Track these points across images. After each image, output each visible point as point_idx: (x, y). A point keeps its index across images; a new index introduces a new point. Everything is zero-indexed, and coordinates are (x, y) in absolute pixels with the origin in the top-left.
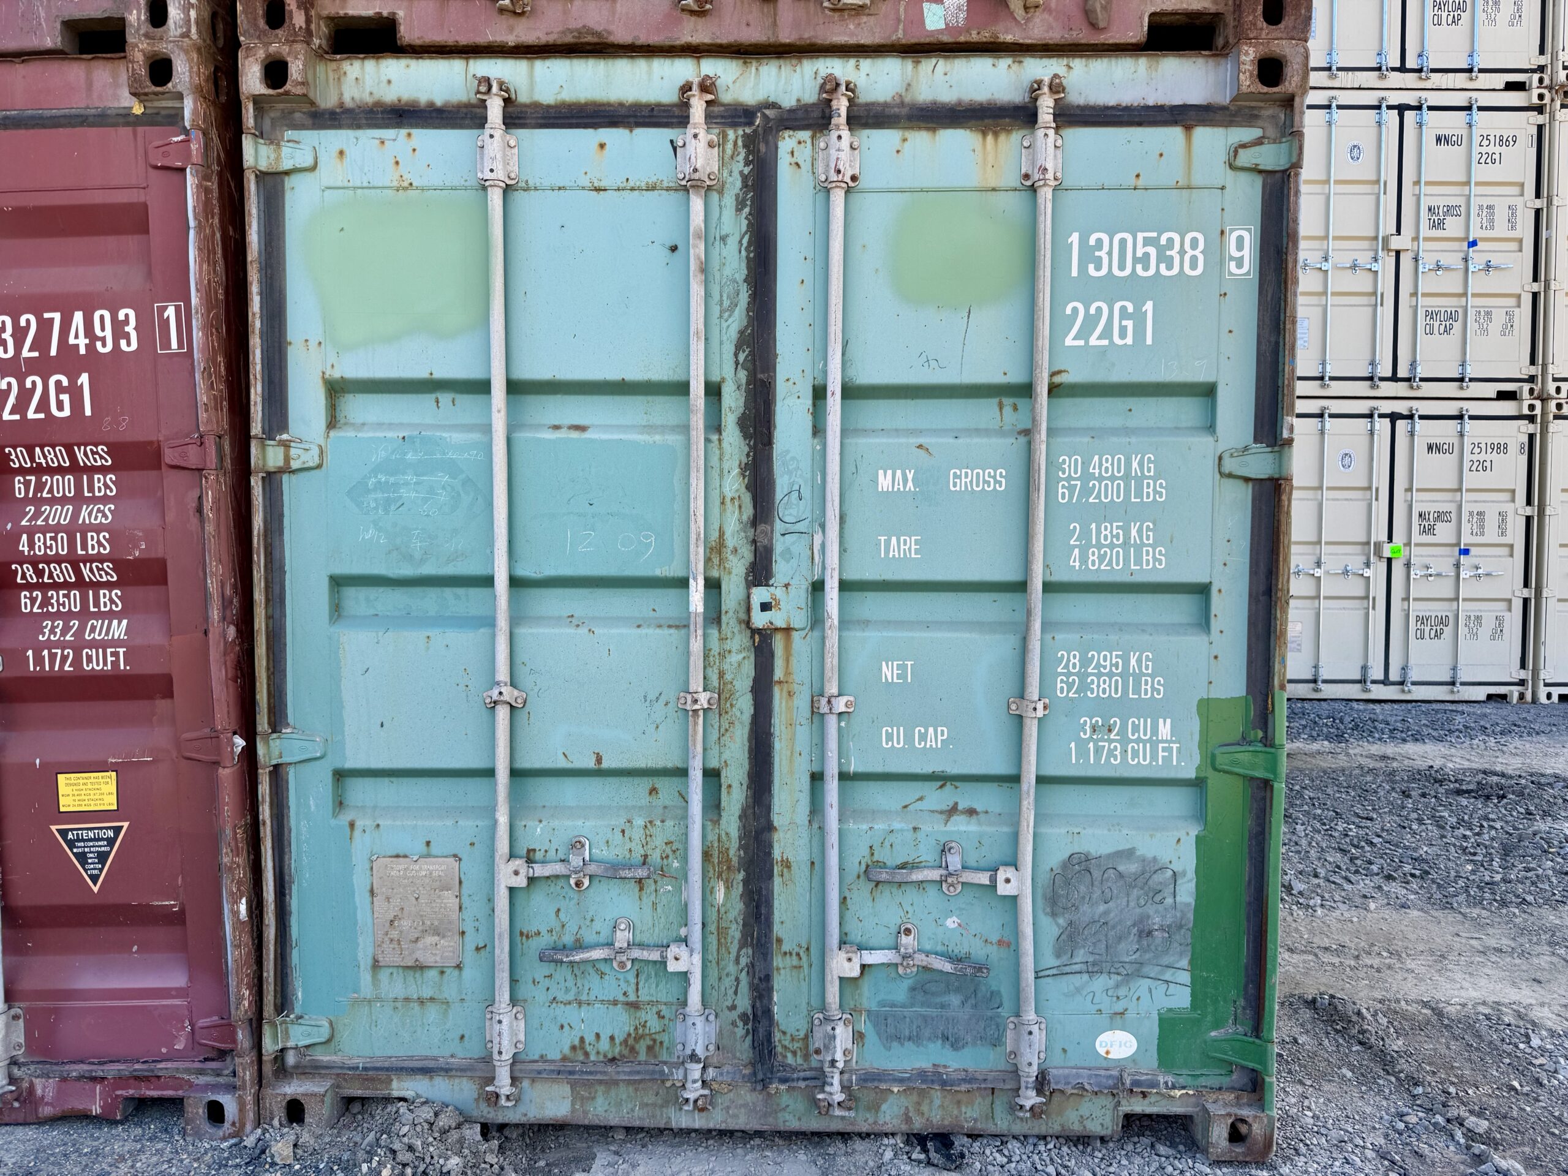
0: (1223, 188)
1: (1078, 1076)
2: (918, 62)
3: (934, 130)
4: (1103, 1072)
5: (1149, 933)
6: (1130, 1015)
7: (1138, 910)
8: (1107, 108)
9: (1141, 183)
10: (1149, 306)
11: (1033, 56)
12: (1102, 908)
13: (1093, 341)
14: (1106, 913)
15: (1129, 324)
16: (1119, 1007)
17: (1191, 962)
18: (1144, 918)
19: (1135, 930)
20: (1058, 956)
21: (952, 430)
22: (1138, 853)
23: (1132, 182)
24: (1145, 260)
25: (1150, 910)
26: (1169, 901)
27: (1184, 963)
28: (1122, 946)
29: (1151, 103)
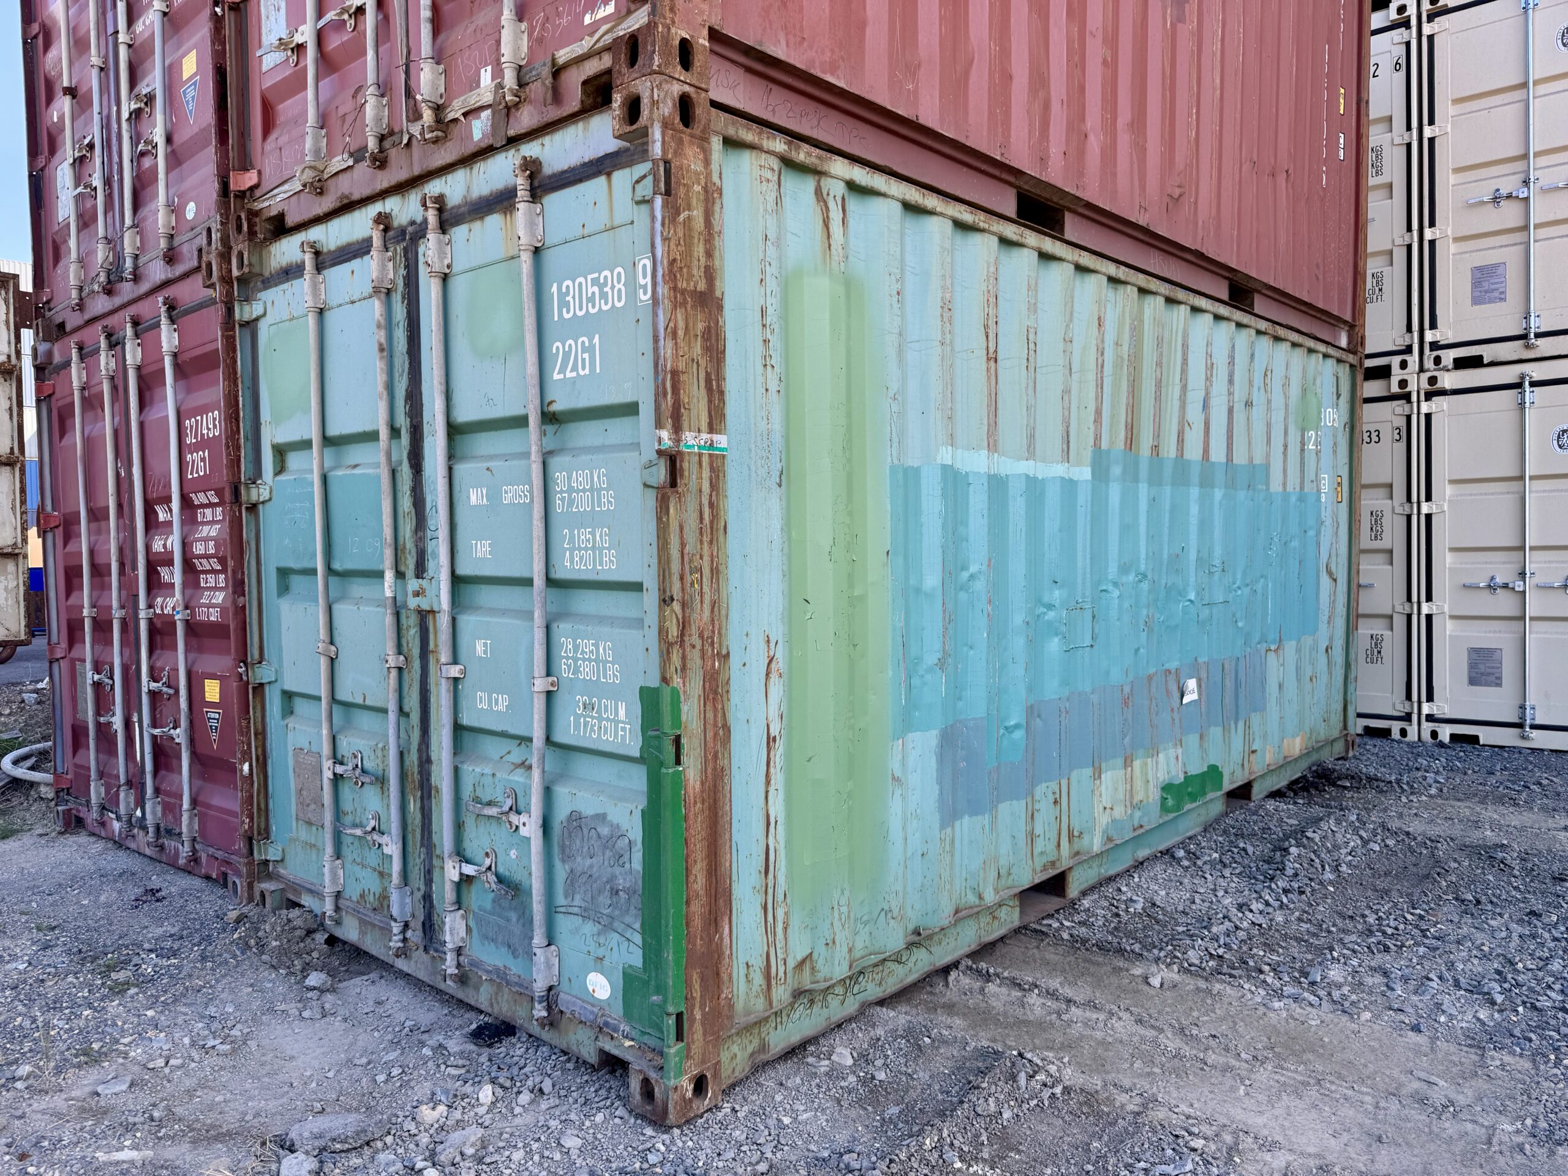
0: (632, 223)
1: (574, 1004)
2: (471, 169)
3: (482, 218)
4: (589, 1007)
5: (617, 892)
6: (606, 962)
7: (609, 869)
8: (564, 172)
9: (586, 231)
10: (596, 340)
11: (524, 143)
12: (588, 862)
13: (569, 375)
14: (591, 867)
15: (586, 356)
16: (600, 952)
17: (642, 925)
18: (612, 879)
19: (608, 887)
20: (566, 897)
21: (504, 455)
22: (609, 818)
23: (580, 232)
24: (591, 300)
25: (617, 870)
26: (627, 865)
27: (637, 926)
28: (601, 899)
29: (586, 160)
